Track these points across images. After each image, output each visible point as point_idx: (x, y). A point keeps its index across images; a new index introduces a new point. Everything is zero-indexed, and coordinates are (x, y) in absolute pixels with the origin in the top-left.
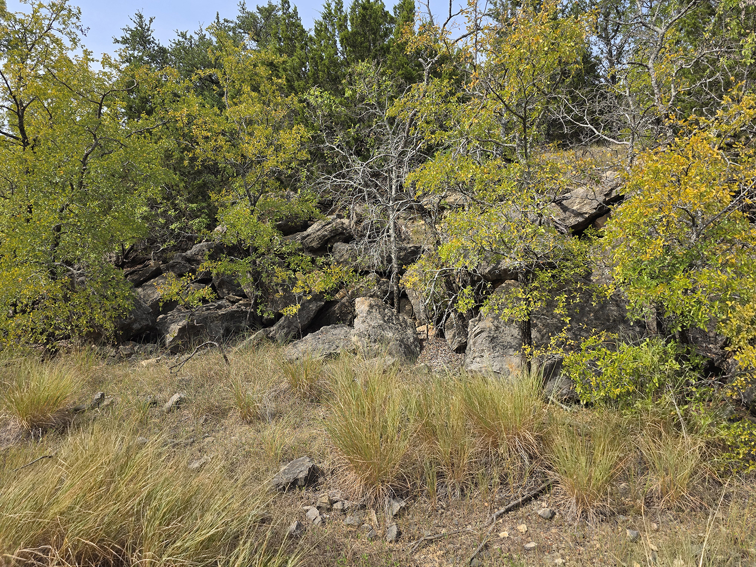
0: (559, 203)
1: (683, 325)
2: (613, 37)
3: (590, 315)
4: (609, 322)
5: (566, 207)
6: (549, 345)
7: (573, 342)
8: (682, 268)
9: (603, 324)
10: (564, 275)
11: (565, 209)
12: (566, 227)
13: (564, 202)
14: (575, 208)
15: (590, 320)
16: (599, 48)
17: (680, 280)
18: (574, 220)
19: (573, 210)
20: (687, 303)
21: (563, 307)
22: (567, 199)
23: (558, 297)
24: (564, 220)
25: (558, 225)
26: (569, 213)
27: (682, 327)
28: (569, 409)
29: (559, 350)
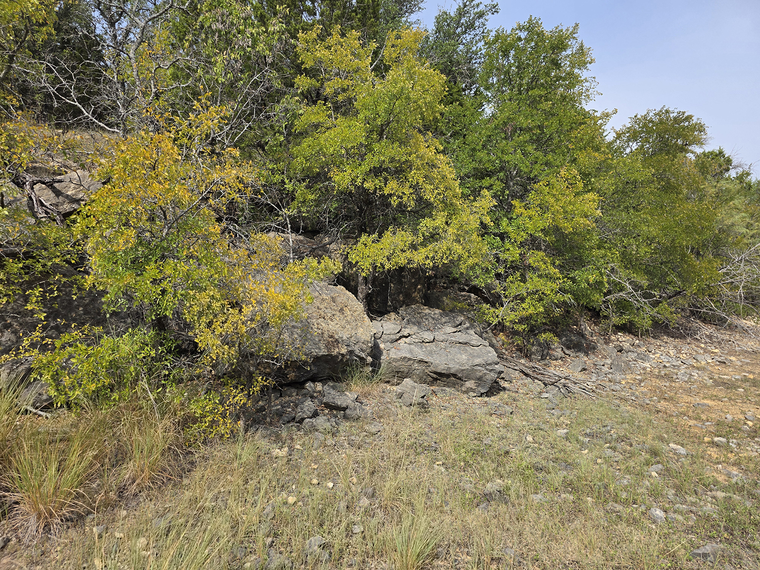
0: (50, 185)
1: (156, 313)
2: (118, 20)
3: (78, 309)
4: (100, 316)
5: (59, 191)
6: (21, 347)
7: (50, 340)
8: (154, 259)
9: (93, 318)
10: (39, 265)
11: (58, 193)
12: (59, 213)
13: (56, 185)
14: (69, 193)
15: (79, 315)
16: (103, 27)
17: (151, 270)
18: (69, 206)
19: (68, 195)
20: (154, 292)
21: (37, 302)
22: (60, 181)
23: (30, 291)
24: (57, 205)
25: (49, 211)
26: (63, 198)
27: (157, 315)
28: (49, 415)
29: (33, 352)
